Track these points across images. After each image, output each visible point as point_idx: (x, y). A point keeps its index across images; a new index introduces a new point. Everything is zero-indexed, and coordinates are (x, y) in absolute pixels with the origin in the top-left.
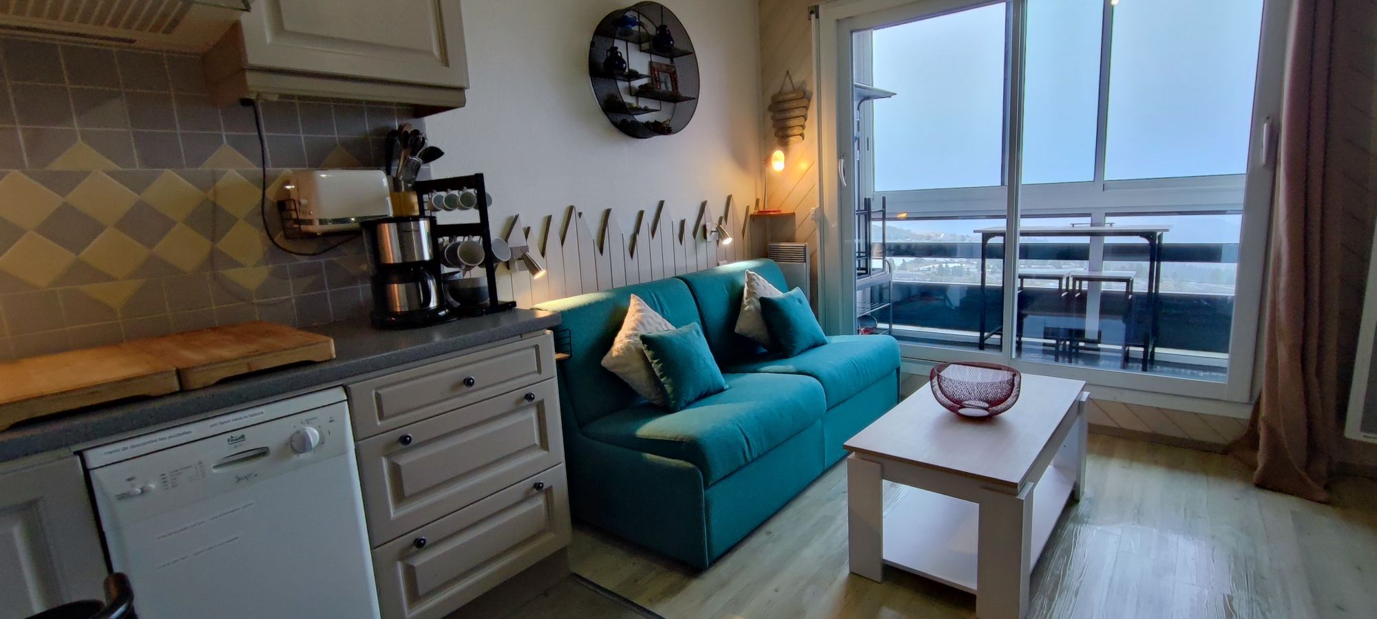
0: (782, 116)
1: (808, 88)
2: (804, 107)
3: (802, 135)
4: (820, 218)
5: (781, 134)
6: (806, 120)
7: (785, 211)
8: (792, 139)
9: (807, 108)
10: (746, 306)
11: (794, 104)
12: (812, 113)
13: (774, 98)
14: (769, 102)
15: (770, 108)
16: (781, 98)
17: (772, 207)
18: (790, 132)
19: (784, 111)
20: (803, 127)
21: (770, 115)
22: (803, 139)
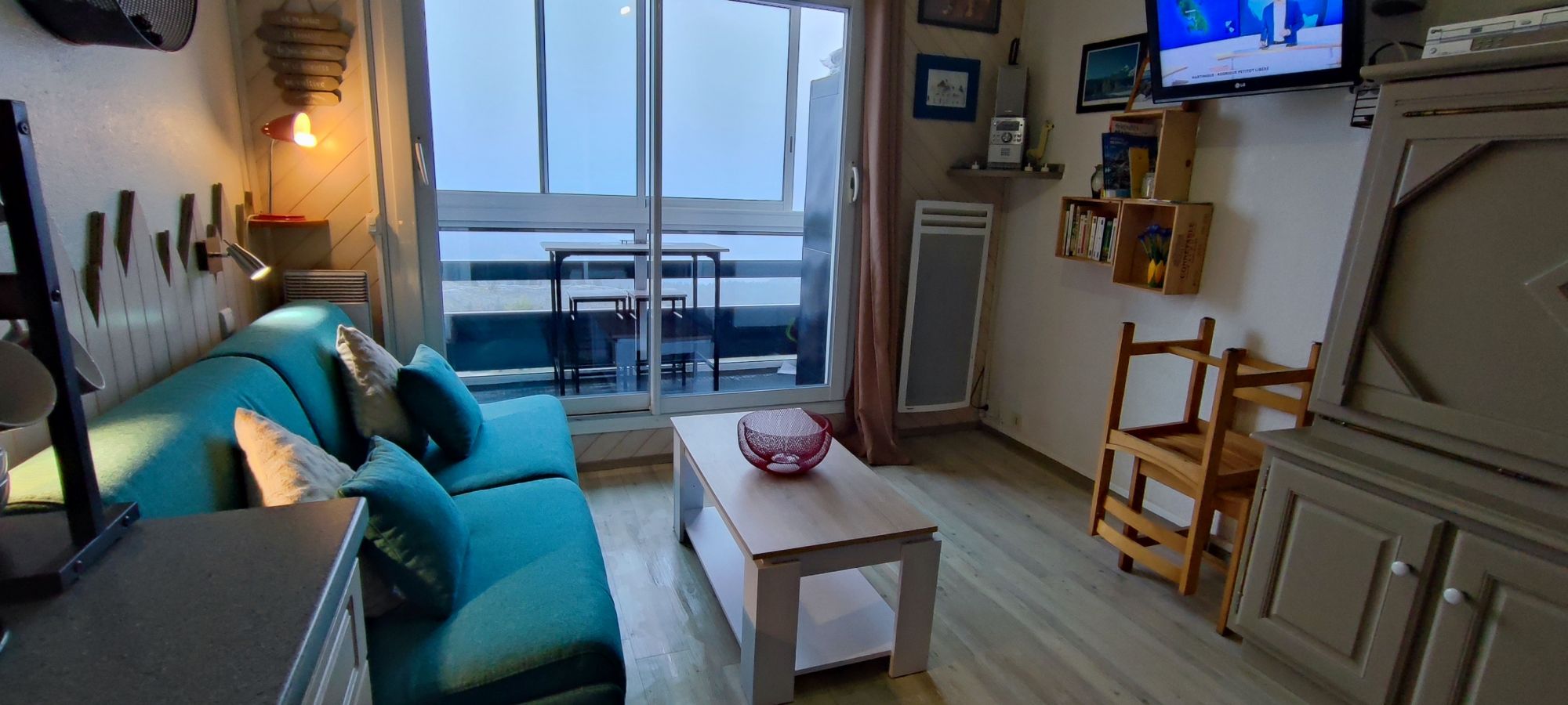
0: (291, 52)
1: (346, 16)
2: (340, 47)
3: (337, 93)
4: (383, 231)
5: (289, 83)
6: (344, 69)
7: (312, 217)
8: (315, 95)
9: (345, 48)
10: (365, 389)
11: (317, 37)
12: (357, 58)
13: (267, 15)
14: (256, 22)
15: (260, 33)
16: (286, 20)
17: (283, 207)
18: (311, 83)
19: (293, 44)
20: (339, 80)
21: (258, 46)
22: (340, 100)
